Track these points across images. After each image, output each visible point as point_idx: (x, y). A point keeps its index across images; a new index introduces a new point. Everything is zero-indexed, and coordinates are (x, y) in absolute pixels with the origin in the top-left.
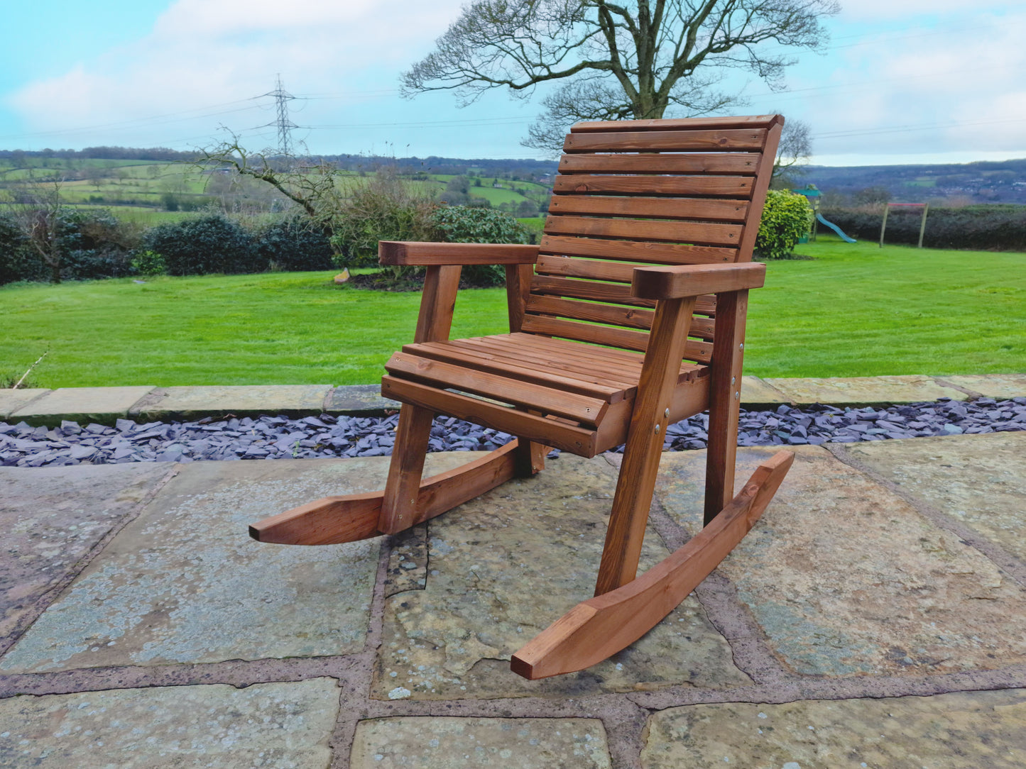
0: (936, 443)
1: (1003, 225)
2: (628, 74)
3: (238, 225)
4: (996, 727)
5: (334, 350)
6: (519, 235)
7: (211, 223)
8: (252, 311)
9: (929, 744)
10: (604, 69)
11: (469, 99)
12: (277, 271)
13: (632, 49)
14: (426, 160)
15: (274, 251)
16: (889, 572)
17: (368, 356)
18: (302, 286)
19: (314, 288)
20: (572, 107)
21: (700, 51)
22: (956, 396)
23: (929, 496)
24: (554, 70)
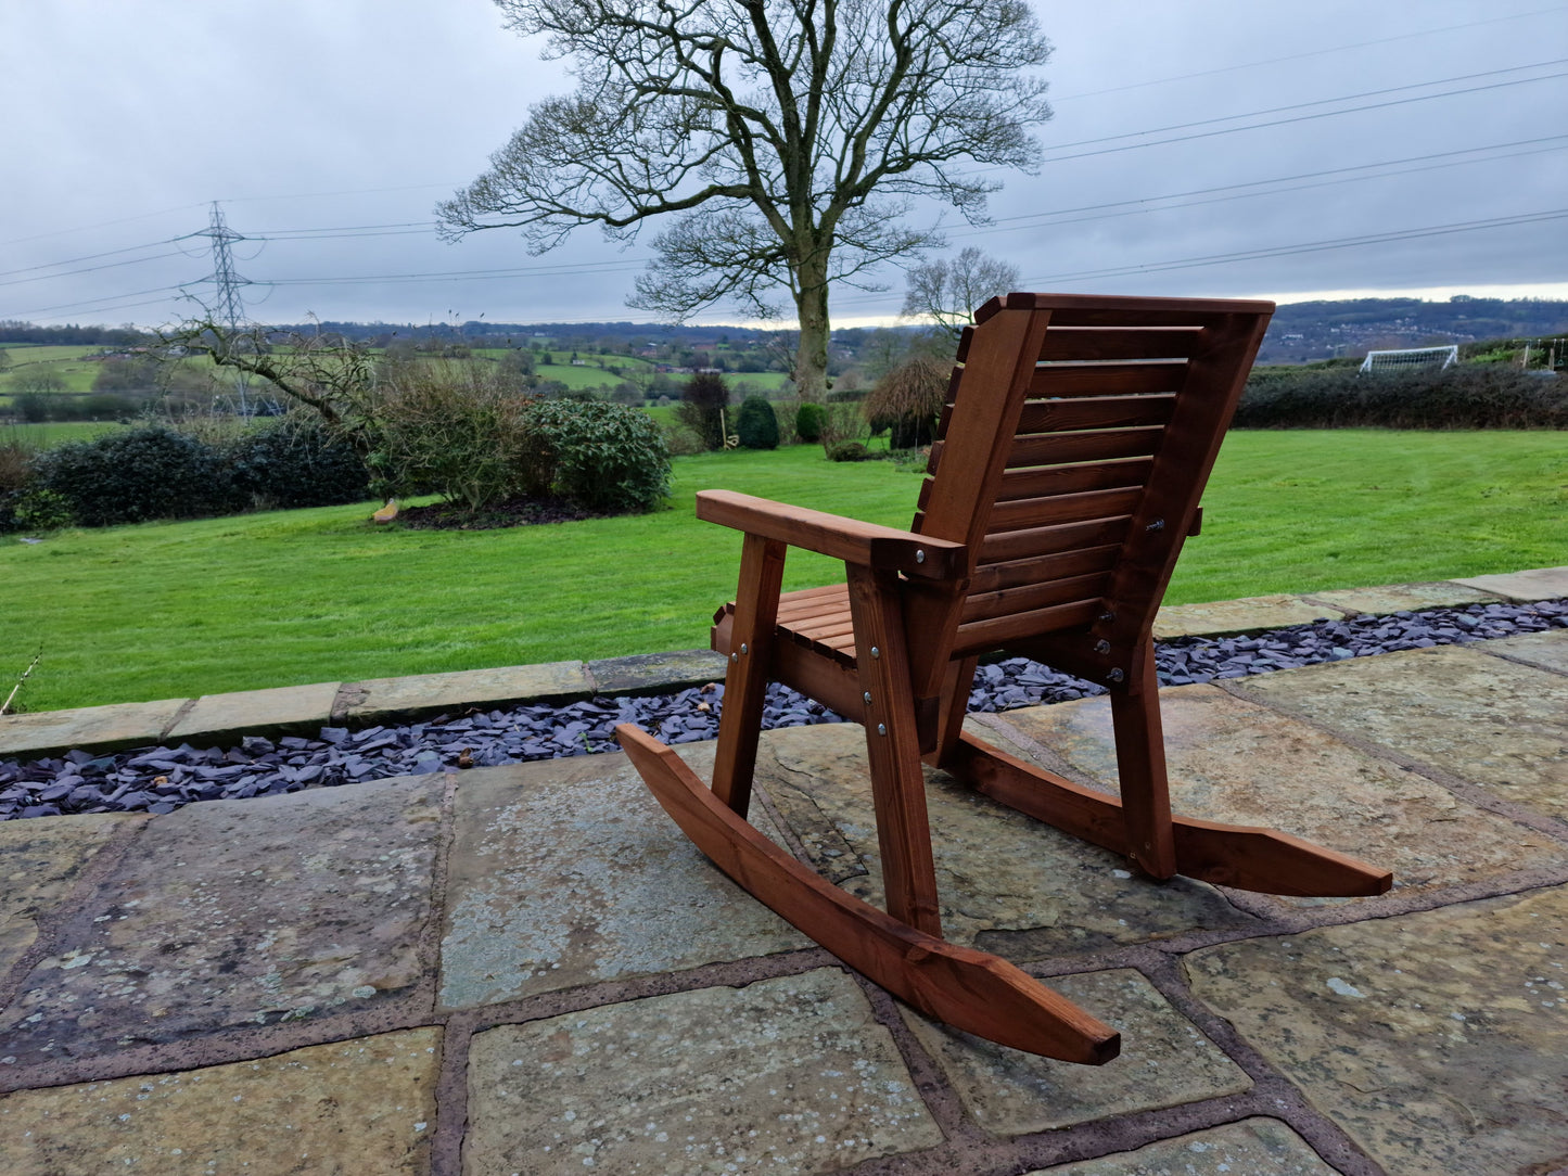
0: (1332, 670)
1: (1285, 395)
2: (774, 202)
3: (195, 441)
4: (1501, 927)
5: (423, 624)
6: (656, 438)
7: (150, 440)
8: (261, 573)
9: (1448, 948)
10: (741, 196)
11: (548, 242)
12: (264, 510)
13: (777, 168)
14: (461, 328)
15: (258, 478)
16: (1342, 805)
17: (480, 627)
18: (322, 530)
19: (345, 531)
20: (698, 250)
21: (870, 171)
22: (1334, 617)
23: (1348, 726)
24: (670, 197)
